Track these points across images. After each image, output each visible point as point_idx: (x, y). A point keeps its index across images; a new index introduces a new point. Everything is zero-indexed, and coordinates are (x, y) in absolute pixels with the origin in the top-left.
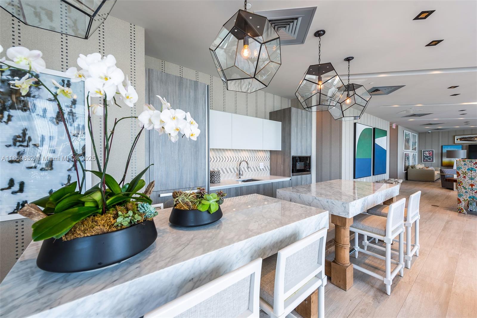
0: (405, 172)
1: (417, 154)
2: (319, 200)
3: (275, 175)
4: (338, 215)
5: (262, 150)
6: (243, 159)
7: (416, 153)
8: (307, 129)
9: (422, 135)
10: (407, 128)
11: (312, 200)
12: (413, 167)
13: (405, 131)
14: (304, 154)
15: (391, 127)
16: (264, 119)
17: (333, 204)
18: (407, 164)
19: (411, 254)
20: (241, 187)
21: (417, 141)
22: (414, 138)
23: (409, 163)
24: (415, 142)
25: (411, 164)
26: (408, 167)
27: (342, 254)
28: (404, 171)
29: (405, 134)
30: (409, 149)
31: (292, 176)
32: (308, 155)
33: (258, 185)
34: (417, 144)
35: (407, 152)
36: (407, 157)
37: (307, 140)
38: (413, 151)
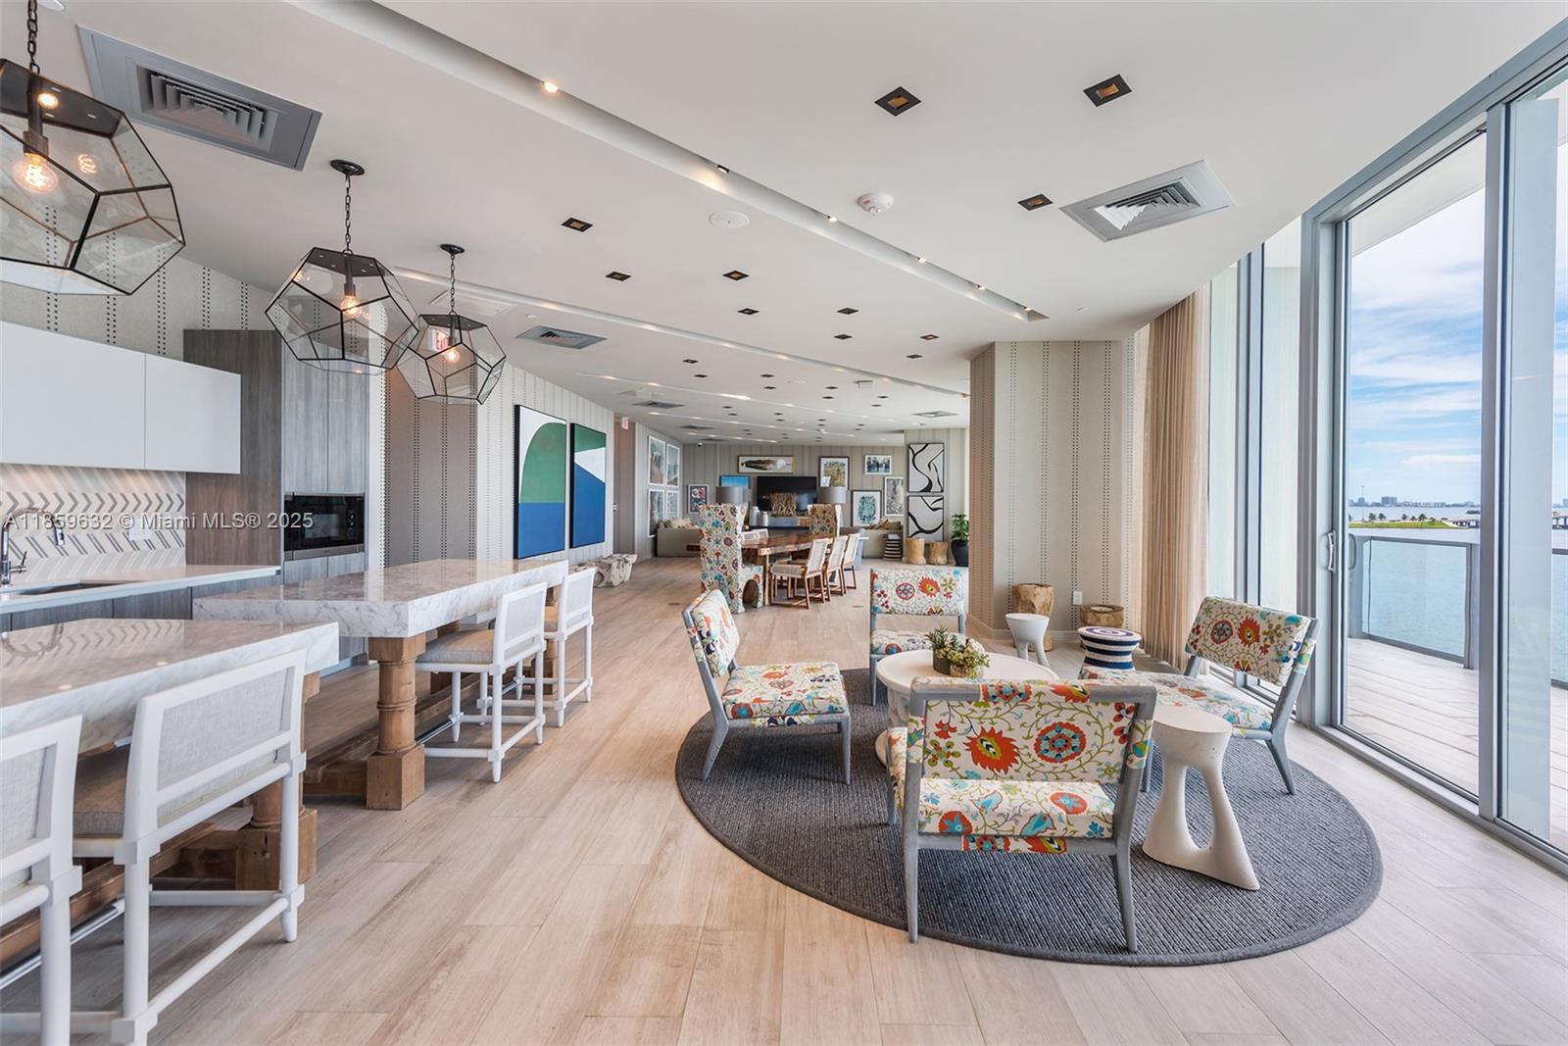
0: (652, 536)
1: (678, 492)
2: (335, 609)
3: (210, 564)
4: (383, 635)
5: (142, 468)
6: (24, 504)
7: (676, 491)
8: (348, 408)
9: (689, 450)
10: (657, 431)
11: (315, 612)
12: (667, 525)
13: (650, 437)
14: (337, 489)
15: (617, 425)
16: (150, 357)
17: (372, 611)
18: (656, 518)
19: (564, 700)
20: (12, 614)
21: (678, 463)
22: (672, 457)
23: (661, 516)
24: (676, 466)
25: (665, 518)
26: (658, 526)
27: (394, 728)
28: (648, 533)
29: (652, 445)
30: (661, 482)
31: (286, 560)
32: (356, 491)
33: (113, 600)
34: (678, 470)
35: (657, 488)
36: (654, 500)
37: (347, 443)
38: (669, 486)
